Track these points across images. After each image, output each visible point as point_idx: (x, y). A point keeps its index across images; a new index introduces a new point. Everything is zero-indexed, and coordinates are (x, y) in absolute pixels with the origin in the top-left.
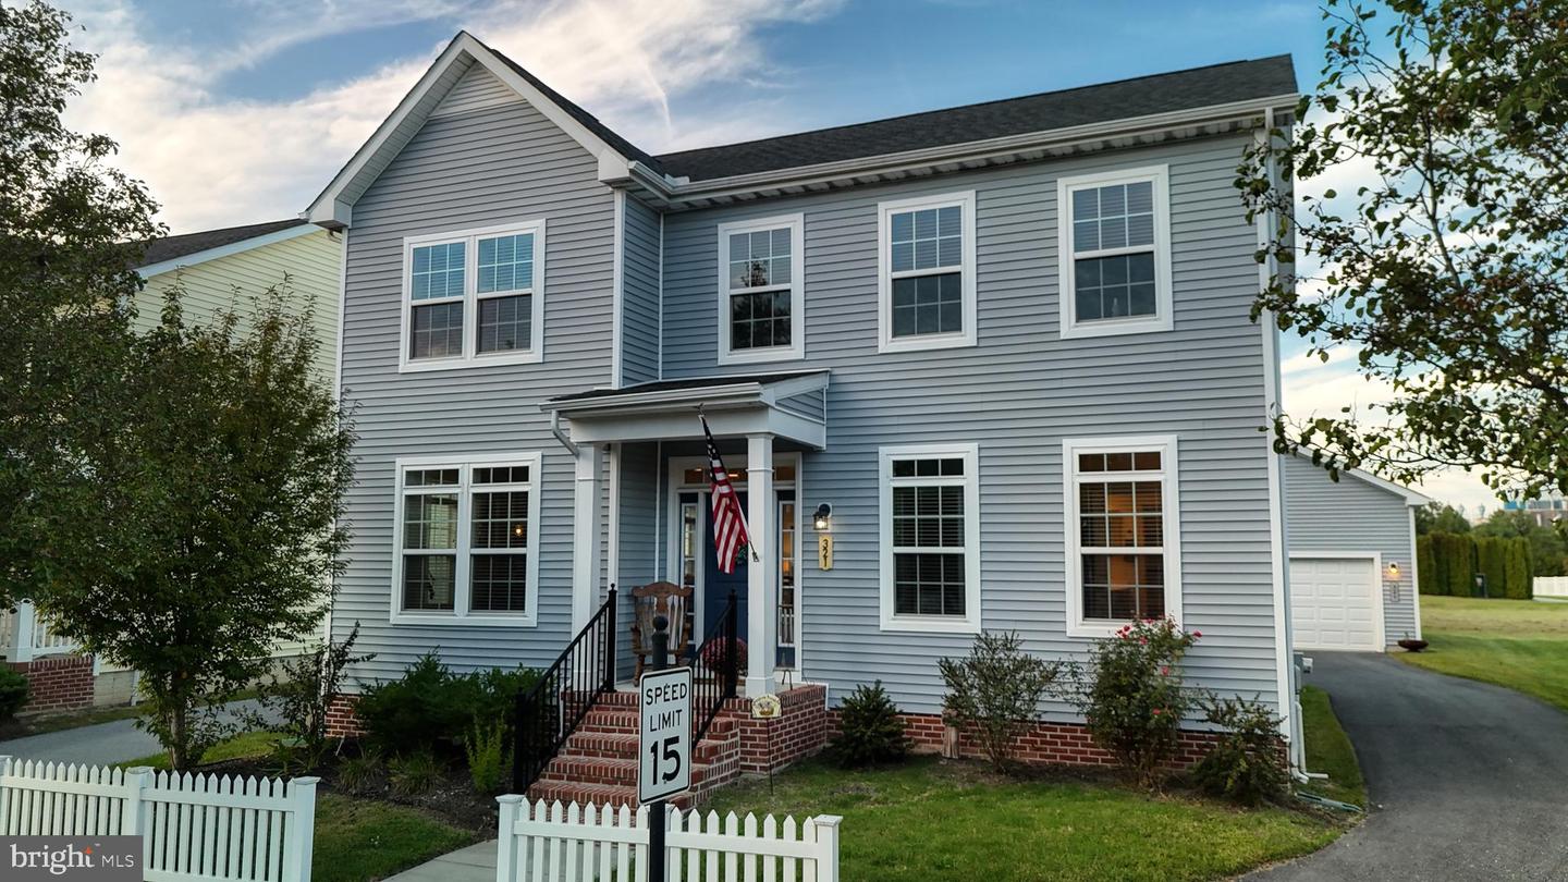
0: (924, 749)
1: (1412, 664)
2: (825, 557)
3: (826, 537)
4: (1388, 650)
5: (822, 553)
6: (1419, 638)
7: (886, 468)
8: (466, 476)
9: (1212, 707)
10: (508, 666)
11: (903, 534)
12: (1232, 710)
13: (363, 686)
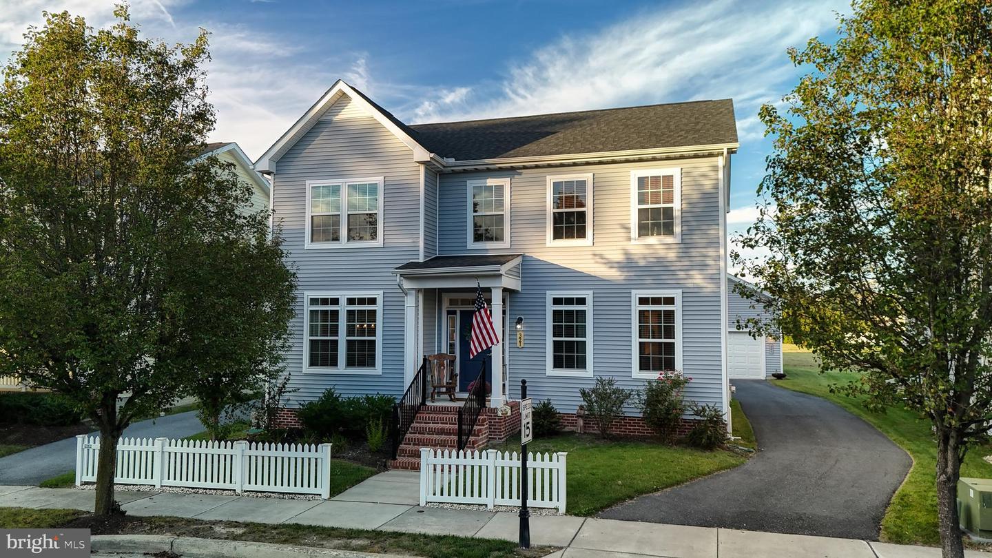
0: (567, 429)
1: (779, 386)
2: (520, 342)
3: (521, 332)
4: (767, 378)
5: (518, 340)
6: (782, 372)
7: (549, 301)
8: (343, 301)
9: (696, 409)
10: (373, 393)
11: (557, 331)
12: (704, 409)
13: (300, 404)
